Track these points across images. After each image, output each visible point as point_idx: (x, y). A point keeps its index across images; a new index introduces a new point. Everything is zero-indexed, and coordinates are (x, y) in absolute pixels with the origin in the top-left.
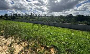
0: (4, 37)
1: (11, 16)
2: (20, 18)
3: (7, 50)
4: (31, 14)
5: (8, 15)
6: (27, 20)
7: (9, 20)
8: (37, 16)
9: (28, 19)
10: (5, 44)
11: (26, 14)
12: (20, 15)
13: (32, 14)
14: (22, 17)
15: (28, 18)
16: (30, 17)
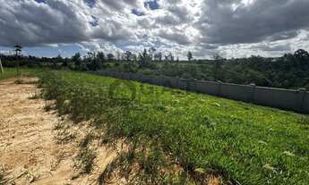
0: (71, 119)
1: (89, 60)
2: (112, 64)
3: (75, 155)
4: (145, 54)
5: (82, 58)
6: (132, 71)
7: (84, 70)
8: (163, 58)
9: (134, 69)
10: (72, 137)
11: (129, 54)
12: (110, 56)
13: (148, 53)
14: (117, 63)
15: (134, 66)
16: (139, 62)
